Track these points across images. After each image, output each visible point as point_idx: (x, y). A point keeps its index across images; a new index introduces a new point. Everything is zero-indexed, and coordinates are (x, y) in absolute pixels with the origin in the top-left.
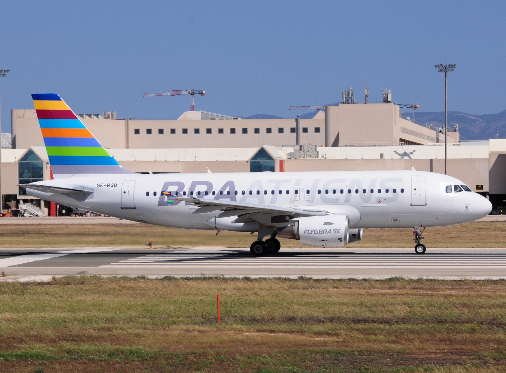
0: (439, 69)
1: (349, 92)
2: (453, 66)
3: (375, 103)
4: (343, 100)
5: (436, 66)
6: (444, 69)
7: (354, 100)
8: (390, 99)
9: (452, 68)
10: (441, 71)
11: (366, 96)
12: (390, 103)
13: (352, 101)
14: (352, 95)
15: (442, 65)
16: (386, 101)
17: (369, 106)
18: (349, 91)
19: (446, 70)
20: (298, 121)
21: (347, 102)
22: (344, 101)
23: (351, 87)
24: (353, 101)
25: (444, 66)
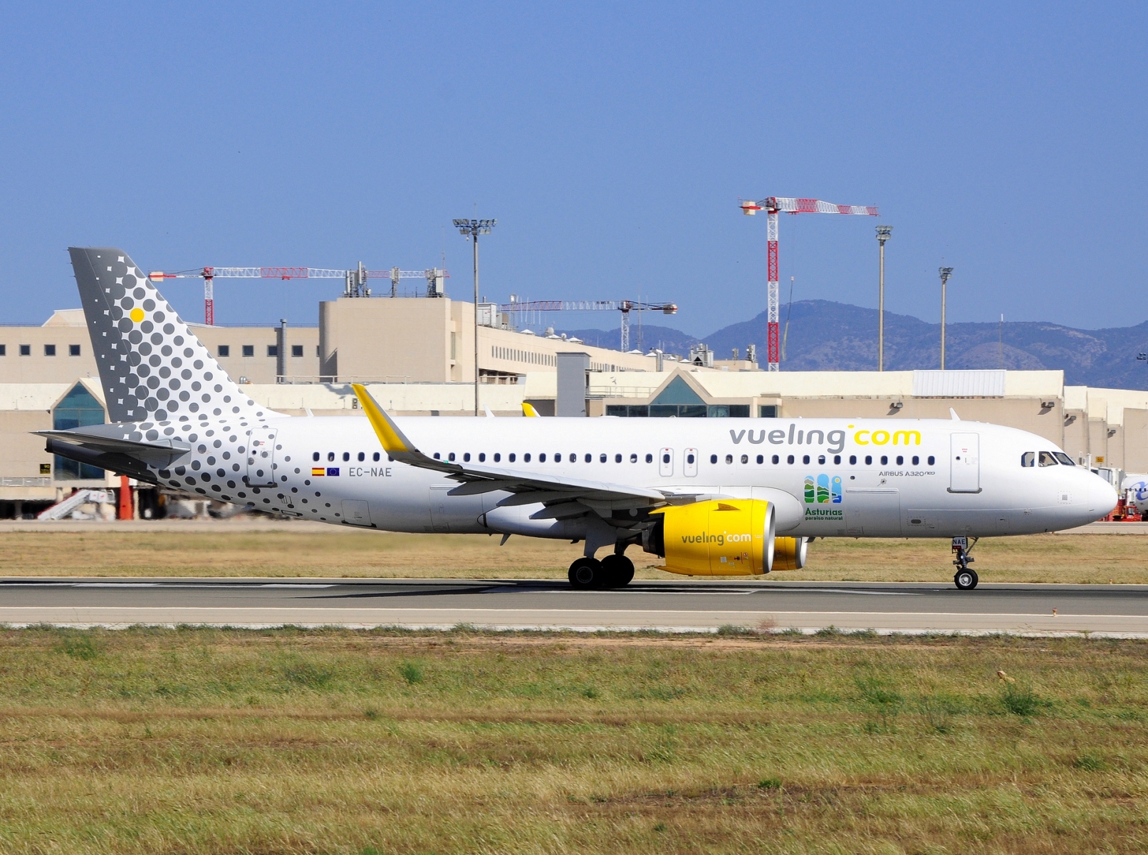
0: (462, 228)
1: (357, 275)
2: (489, 223)
3: (413, 297)
4: (347, 290)
5: (457, 223)
6: (470, 229)
7: (369, 291)
8: (439, 289)
9: (488, 226)
10: (464, 232)
11: (394, 282)
12: (440, 297)
13: (365, 293)
14: (364, 278)
15: (466, 220)
16: (433, 294)
17: (398, 303)
18: (358, 270)
19: (474, 232)
20: (284, 331)
21: (355, 293)
22: (349, 291)
23: (363, 264)
24: (367, 292)
25: (470, 223)
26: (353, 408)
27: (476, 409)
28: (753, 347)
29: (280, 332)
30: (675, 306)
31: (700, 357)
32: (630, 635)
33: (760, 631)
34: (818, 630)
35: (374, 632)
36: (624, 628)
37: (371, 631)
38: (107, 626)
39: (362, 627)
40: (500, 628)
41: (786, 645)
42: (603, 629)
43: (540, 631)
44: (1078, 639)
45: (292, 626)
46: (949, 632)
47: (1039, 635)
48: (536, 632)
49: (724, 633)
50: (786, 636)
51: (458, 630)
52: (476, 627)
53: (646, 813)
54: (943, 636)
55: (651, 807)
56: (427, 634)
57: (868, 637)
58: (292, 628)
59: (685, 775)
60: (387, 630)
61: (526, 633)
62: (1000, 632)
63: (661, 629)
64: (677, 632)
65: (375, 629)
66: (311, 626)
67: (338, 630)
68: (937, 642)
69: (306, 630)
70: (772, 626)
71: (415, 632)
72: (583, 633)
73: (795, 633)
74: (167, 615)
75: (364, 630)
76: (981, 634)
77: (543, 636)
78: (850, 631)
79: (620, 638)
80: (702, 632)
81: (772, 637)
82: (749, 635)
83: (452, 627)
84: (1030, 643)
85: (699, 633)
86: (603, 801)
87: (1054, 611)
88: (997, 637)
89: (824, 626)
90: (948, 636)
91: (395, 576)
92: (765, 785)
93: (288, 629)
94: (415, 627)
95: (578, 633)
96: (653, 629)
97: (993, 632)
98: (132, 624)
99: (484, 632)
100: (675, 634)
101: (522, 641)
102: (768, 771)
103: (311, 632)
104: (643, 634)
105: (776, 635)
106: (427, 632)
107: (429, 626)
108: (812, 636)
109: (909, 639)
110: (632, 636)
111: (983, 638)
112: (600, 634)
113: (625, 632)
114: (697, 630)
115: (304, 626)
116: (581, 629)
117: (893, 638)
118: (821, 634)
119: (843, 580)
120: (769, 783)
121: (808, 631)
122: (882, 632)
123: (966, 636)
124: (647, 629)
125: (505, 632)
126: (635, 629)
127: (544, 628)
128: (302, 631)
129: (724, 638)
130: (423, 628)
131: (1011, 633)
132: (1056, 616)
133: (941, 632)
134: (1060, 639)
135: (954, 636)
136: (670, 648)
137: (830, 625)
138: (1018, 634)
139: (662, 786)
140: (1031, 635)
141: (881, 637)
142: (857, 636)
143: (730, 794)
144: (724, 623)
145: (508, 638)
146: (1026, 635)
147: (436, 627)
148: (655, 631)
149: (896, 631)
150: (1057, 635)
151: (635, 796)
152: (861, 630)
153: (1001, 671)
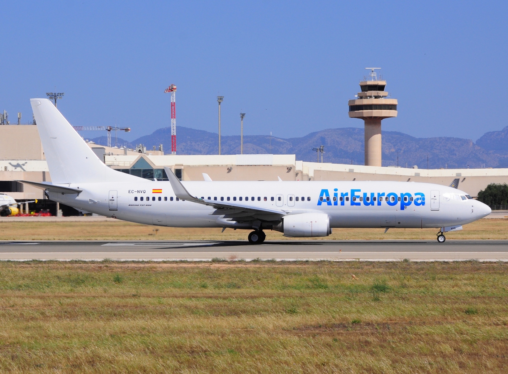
0: (50, 97)
1: (3, 115)
2: (61, 94)
3: (27, 124)
6: (53, 97)
7: (9, 122)
9: (61, 96)
11: (19, 118)
13: (7, 123)
14: (7, 117)
15: (52, 93)
17: (21, 127)
18: (4, 114)
19: (55, 98)
21: (2, 123)
23: (6, 111)
25: (53, 94)
26: (5, 170)
28: (162, 145)
30: (129, 129)
31: (141, 150)
32: (176, 262)
33: (229, 260)
34: (252, 259)
35: (71, 262)
36: (174, 260)
37: (69, 262)
39: (65, 260)
40: (122, 260)
41: (240, 266)
42: (165, 260)
43: (139, 261)
44: (355, 262)
45: (36, 260)
46: (305, 260)
47: (340, 260)
48: (137, 261)
49: (215, 261)
50: (241, 262)
51: (106, 261)
56: (94, 263)
57: (273, 262)
60: (76, 261)
61: (134, 262)
62: (325, 259)
63: (189, 260)
64: (195, 261)
65: (71, 261)
66: (44, 260)
68: (301, 264)
69: (41, 261)
70: (235, 258)
71: (87, 262)
72: (157, 262)
73: (243, 261)
76: (318, 260)
78: (265, 260)
79: (174, 263)
81: (233, 262)
82: (224, 261)
84: (338, 264)
85: (205, 261)
87: (340, 251)
88: (324, 261)
89: (255, 258)
90: (304, 261)
91: (54, 239)
94: (87, 260)
96: (185, 260)
97: (322, 259)
100: (194, 262)
101: (133, 265)
103: (45, 262)
104: (182, 262)
105: (236, 261)
106: (93, 262)
107: (93, 260)
108: (250, 262)
110: (177, 263)
112: (164, 262)
113: (174, 261)
114: (204, 260)
115: (41, 260)
116: (156, 260)
117: (283, 262)
118: (253, 261)
121: (248, 260)
123: (311, 261)
124: (183, 260)
125: (125, 261)
126: (178, 260)
127: (141, 260)
128: (40, 262)
129: (215, 263)
131: (329, 260)
132: (341, 252)
134: (349, 262)
135: (307, 261)
136: (198, 268)
137: (257, 257)
138: (332, 260)
140: (338, 260)
142: (268, 261)
144: (214, 257)
145: (127, 264)
146: (335, 260)
147: (96, 260)
148: (186, 261)
149: (283, 259)
150: (348, 260)
152: (269, 259)
153: (354, 275)
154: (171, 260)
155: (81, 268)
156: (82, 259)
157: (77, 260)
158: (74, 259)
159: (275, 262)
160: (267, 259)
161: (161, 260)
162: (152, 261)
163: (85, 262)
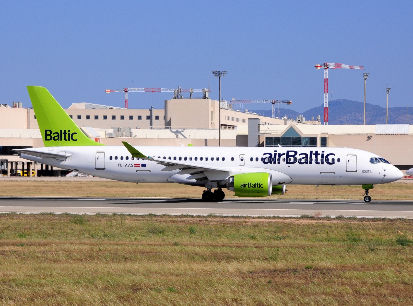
0: (215, 74)
1: (178, 91)
2: (224, 72)
3: (197, 99)
4: (174, 96)
5: (213, 73)
6: (218, 75)
7: (182, 96)
8: (207, 96)
9: (224, 74)
10: (216, 76)
11: (191, 93)
12: (207, 98)
14: (181, 92)
15: (216, 71)
16: (205, 97)
17: (192, 100)
18: (178, 89)
19: (219, 75)
21: (177, 97)
22: (175, 97)
23: (180, 87)
24: (181, 97)
25: (218, 72)
26: (176, 138)
27: (220, 138)
28: (319, 116)
29: (151, 111)
30: (291, 102)
31: (300, 120)
32: (270, 218)
33: (316, 217)
34: (336, 216)
36: (267, 216)
37: (179, 216)
38: (88, 213)
40: (224, 215)
41: (324, 221)
42: (260, 216)
45: (152, 214)
46: (383, 217)
48: (237, 216)
49: (303, 217)
50: (325, 218)
51: (210, 216)
52: (216, 215)
53: (266, 277)
54: (381, 219)
55: (268, 275)
56: (199, 217)
57: (354, 219)
58: (152, 215)
59: (280, 265)
60: (185, 216)
61: (233, 217)
63: (281, 216)
64: (286, 217)
65: (181, 215)
66: (158, 214)
67: (168, 215)
68: (378, 221)
69: (157, 215)
70: (320, 215)
71: (195, 216)
72: (253, 217)
73: (328, 217)
74: (109, 210)
75: (177, 216)
76: (394, 218)
77: (239, 218)
78: (347, 217)
79: (266, 219)
80: (295, 217)
81: (320, 218)
82: (312, 218)
83: (208, 214)
84: (411, 221)
85: (294, 217)
86: (251, 273)
88: (400, 219)
89: (338, 215)
90: (382, 219)
92: (307, 268)
93: (151, 215)
94: (195, 215)
95: (252, 217)
96: (278, 216)
97: (398, 217)
98: (97, 213)
99: (219, 217)
101: (232, 220)
102: (309, 263)
104: (274, 217)
105: (321, 218)
106: (199, 216)
107: (200, 214)
108: (334, 218)
109: (368, 219)
111: (395, 219)
112: (259, 217)
113: (268, 217)
114: (294, 216)
115: (156, 214)
117: (363, 219)
118: (337, 218)
119: (347, 199)
120: (309, 267)
121: (333, 217)
122: (359, 217)
123: (389, 219)
124: (276, 216)
125: (226, 216)
126: (272, 216)
127: (240, 215)
128: (155, 216)
129: (302, 219)
130: (197, 215)
131: (404, 218)
133: (380, 217)
135: (384, 219)
136: (284, 222)
137: (341, 215)
138: (407, 218)
139: (272, 268)
140: (412, 218)
141: (358, 219)
142: (350, 218)
143: (295, 271)
144: (303, 214)
145: (227, 219)
146: (410, 219)
147: (202, 215)
149: (364, 217)
151: (263, 271)
152: (351, 216)
153: (398, 231)
154: (265, 216)
155: (184, 221)
156: (190, 214)
157: (186, 214)
158: (184, 214)
159: (356, 219)
160: (349, 216)
161: (257, 216)
162: (250, 216)
163: (192, 216)
